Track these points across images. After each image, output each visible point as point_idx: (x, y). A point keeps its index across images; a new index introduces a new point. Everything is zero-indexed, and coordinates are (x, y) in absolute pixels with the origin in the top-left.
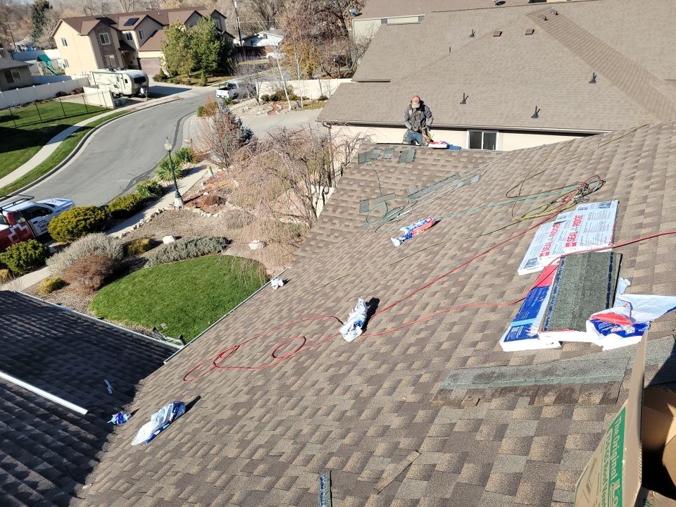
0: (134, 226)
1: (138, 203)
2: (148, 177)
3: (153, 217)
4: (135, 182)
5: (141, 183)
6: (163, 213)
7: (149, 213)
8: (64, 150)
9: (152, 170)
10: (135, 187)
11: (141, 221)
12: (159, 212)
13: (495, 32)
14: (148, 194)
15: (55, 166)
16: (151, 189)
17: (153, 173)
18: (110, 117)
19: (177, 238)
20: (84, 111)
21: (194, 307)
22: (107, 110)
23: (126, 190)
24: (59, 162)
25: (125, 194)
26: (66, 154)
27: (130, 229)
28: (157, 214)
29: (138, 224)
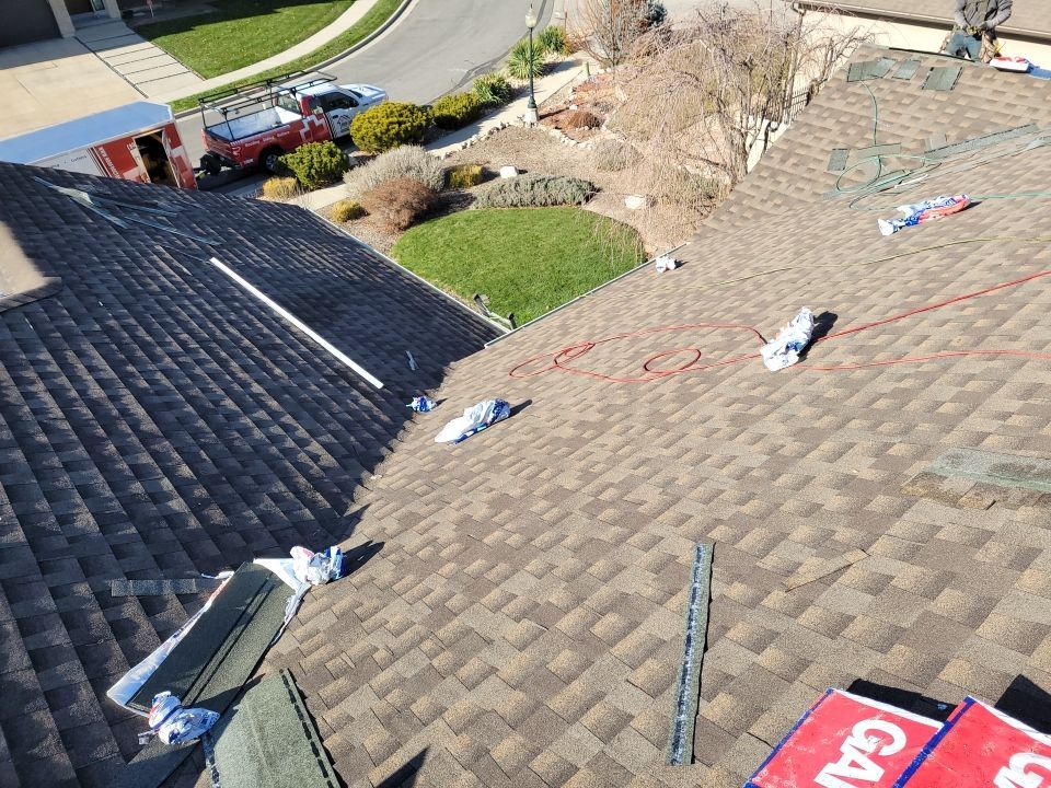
0: (463, 143)
1: (473, 108)
2: (493, 69)
3: (491, 133)
4: (473, 74)
5: (481, 77)
6: (506, 130)
7: (487, 126)
8: (382, 12)
9: (500, 59)
10: (473, 82)
11: (474, 138)
12: (500, 127)
14: (489, 97)
15: (368, 34)
16: (495, 90)
17: (501, 63)
19: (521, 172)
21: (530, 281)
23: (459, 85)
24: (374, 29)
25: (457, 92)
26: (384, 17)
27: (456, 147)
28: (498, 129)
29: (468, 141)
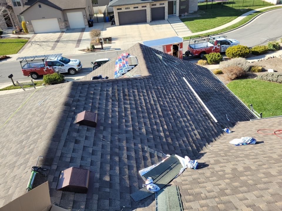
0: (258, 60)
1: (265, 50)
2: (276, 40)
3: (269, 58)
4: (268, 40)
5: (271, 42)
6: (274, 58)
7: (268, 56)
8: (246, 20)
9: (279, 37)
10: (267, 43)
11: (262, 59)
12: (272, 57)
14: (272, 48)
15: (239, 26)
16: (274, 46)
17: (279, 38)
18: (272, 9)
19: (275, 71)
20: (262, 4)
21: (268, 104)
22: (273, 5)
23: (263, 43)
24: (242, 25)
25: (261, 45)
26: (245, 22)
27: (256, 60)
28: (271, 58)
29: (260, 59)
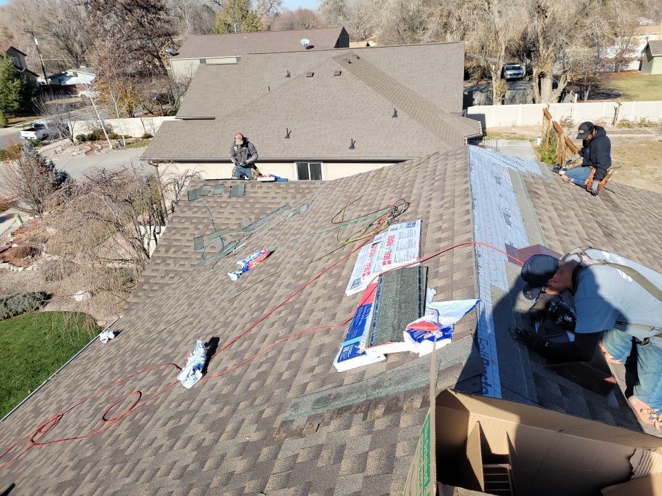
13: (308, 73)
